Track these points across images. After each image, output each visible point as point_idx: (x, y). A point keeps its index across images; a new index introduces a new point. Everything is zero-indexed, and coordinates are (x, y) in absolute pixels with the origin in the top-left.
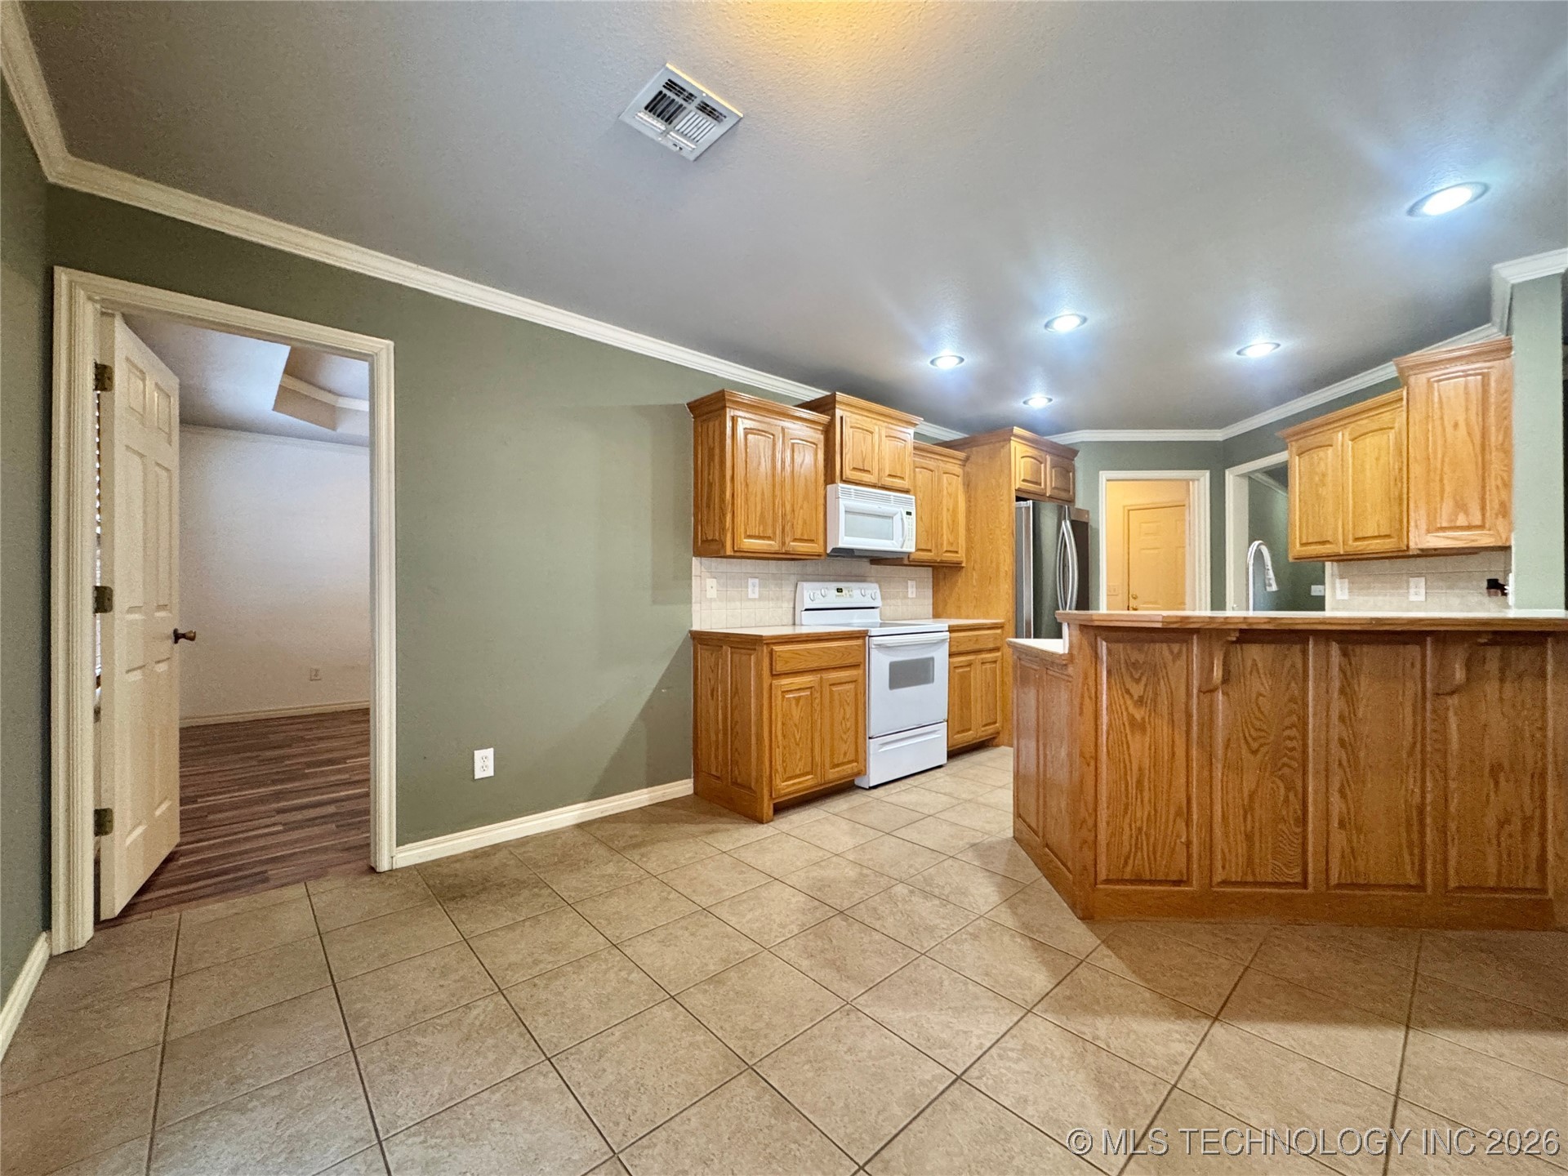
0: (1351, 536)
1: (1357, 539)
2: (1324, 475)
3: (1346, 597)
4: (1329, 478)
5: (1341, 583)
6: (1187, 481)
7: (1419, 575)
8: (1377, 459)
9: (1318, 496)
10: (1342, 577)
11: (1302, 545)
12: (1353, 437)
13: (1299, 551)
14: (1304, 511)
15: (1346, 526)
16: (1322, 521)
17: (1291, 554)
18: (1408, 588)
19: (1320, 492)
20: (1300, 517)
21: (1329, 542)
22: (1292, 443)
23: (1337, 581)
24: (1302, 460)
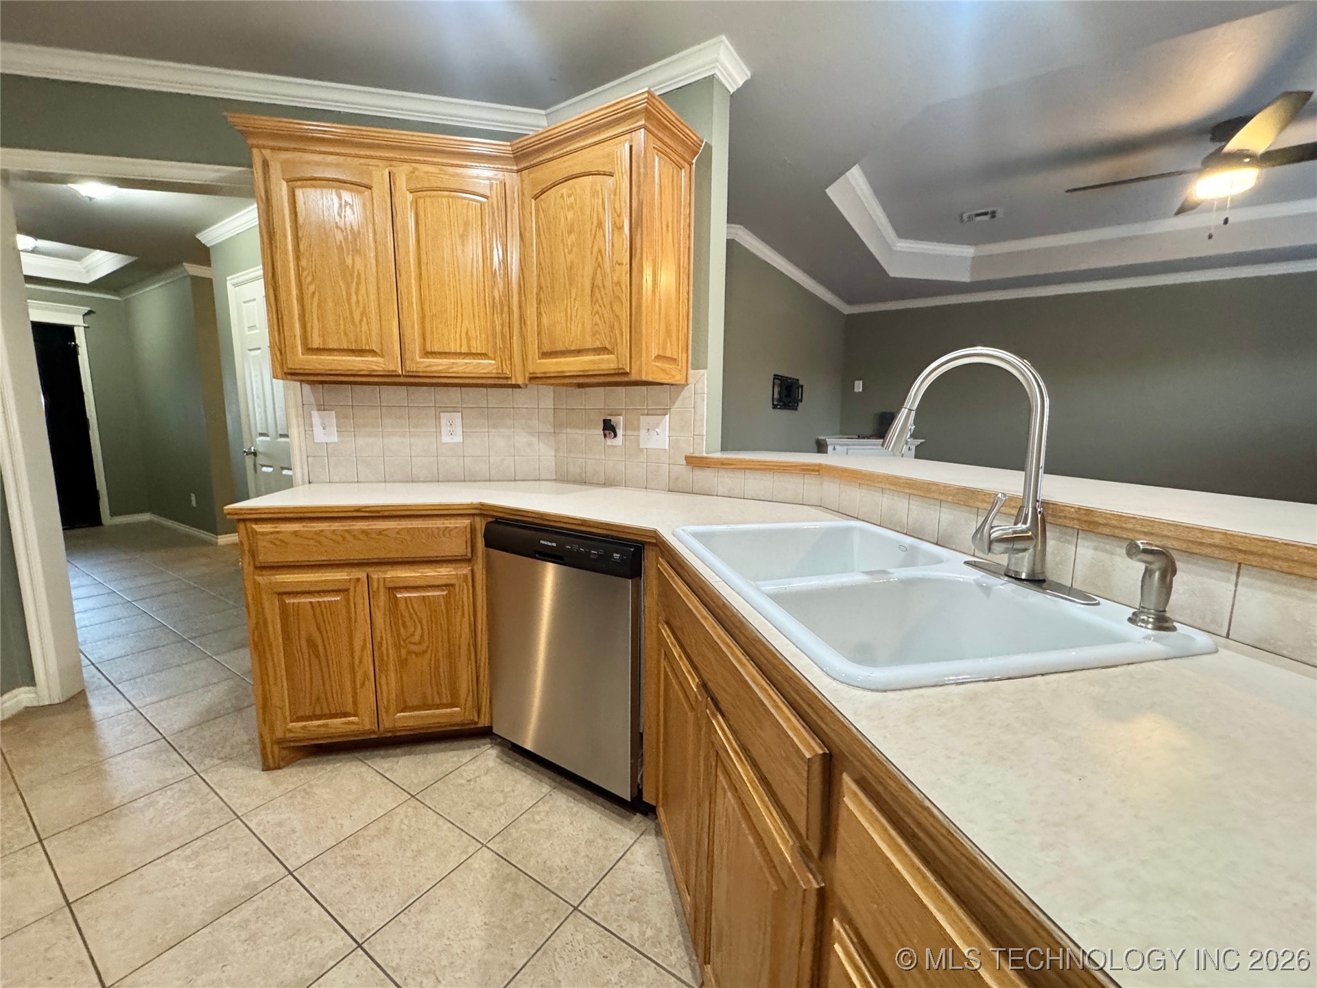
0: (416, 347)
1: (427, 354)
2: (356, 235)
3: (335, 439)
4: (367, 244)
5: (321, 418)
7: (454, 410)
9: (347, 272)
10: (321, 407)
11: (309, 350)
12: (413, 186)
13: (301, 359)
14: (312, 288)
15: (407, 331)
16: (357, 317)
17: (283, 363)
18: (438, 426)
19: (349, 262)
20: (301, 300)
21: (372, 352)
22: (267, 153)
23: (315, 414)
24: (299, 193)
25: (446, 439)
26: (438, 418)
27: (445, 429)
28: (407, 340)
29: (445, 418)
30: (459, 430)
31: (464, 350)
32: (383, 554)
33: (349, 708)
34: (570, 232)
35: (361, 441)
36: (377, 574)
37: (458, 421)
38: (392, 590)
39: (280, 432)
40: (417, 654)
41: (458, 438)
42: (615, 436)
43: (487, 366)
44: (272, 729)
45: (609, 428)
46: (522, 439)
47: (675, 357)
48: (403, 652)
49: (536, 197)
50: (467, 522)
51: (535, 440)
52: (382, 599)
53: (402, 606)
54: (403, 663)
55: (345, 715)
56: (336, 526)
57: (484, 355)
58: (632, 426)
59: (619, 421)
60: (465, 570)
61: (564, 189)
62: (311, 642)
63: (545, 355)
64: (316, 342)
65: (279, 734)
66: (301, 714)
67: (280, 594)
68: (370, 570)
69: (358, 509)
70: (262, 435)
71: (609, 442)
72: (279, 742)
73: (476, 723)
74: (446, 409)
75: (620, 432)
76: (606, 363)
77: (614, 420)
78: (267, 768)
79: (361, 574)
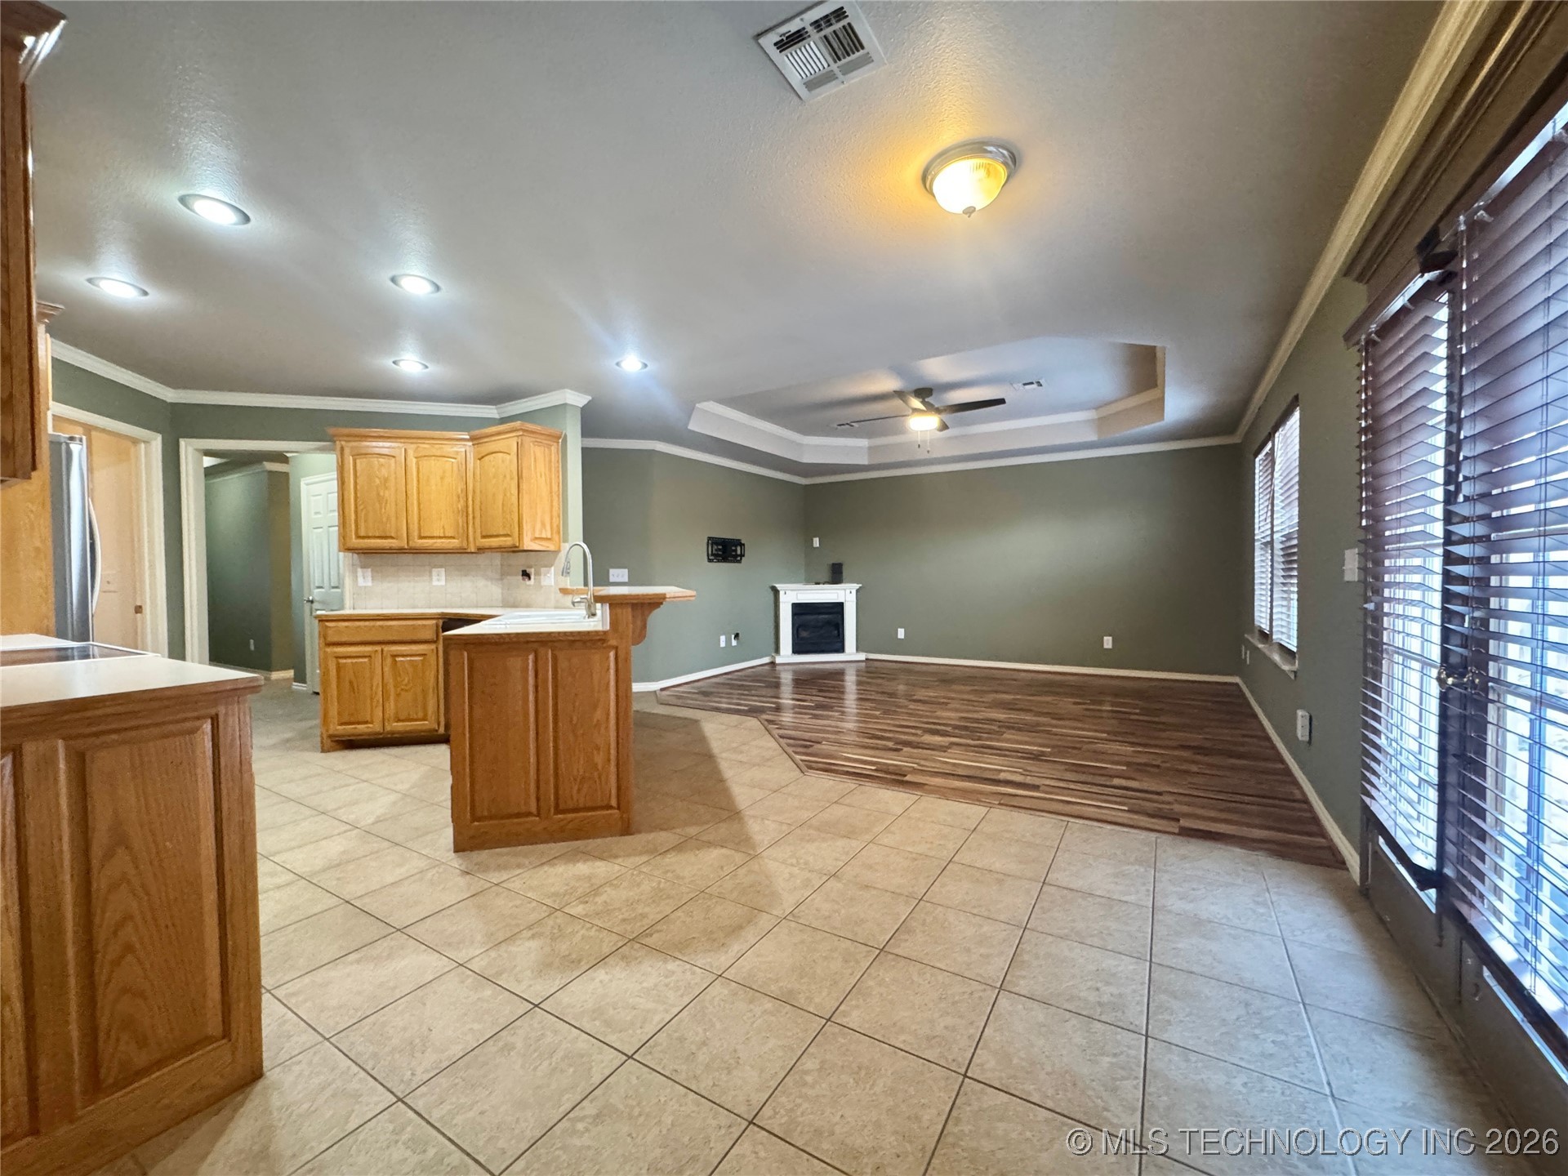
0: (416, 534)
1: (421, 537)
2: (386, 480)
3: (370, 583)
4: (392, 484)
5: (363, 573)
6: (135, 441)
7: (441, 567)
8: (442, 478)
9: (380, 499)
10: (363, 566)
11: (358, 537)
12: (417, 455)
13: (355, 542)
14: (362, 507)
15: (411, 526)
16: (384, 520)
17: (344, 545)
18: (431, 576)
19: (382, 494)
20: (356, 512)
21: (392, 538)
22: (343, 443)
23: (359, 570)
24: (358, 461)
25: (435, 583)
26: (430, 572)
27: (435, 578)
28: (410, 531)
29: (435, 571)
30: (443, 578)
31: (442, 535)
32: (391, 638)
33: (369, 719)
34: (494, 477)
35: (386, 585)
36: (387, 648)
37: (443, 573)
38: (394, 656)
39: (333, 585)
40: (406, 691)
41: (443, 583)
42: (530, 578)
43: (455, 543)
44: (327, 731)
45: (526, 575)
46: (481, 583)
47: (549, 536)
48: (399, 689)
49: (480, 459)
50: (434, 622)
51: (489, 583)
52: (389, 661)
53: (399, 664)
54: (398, 695)
55: (366, 722)
56: (367, 623)
57: (454, 538)
58: (538, 574)
59: (532, 571)
60: (433, 646)
61: (491, 457)
62: (351, 682)
63: (484, 537)
64: (362, 533)
65: (331, 732)
66: (344, 721)
67: (337, 657)
68: (383, 646)
69: (378, 615)
70: (319, 587)
71: (528, 582)
72: (330, 736)
73: (437, 731)
74: (436, 566)
75: (532, 577)
76: (508, 542)
77: (528, 570)
78: (323, 751)
79: (378, 648)
